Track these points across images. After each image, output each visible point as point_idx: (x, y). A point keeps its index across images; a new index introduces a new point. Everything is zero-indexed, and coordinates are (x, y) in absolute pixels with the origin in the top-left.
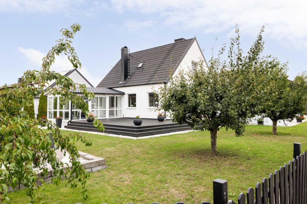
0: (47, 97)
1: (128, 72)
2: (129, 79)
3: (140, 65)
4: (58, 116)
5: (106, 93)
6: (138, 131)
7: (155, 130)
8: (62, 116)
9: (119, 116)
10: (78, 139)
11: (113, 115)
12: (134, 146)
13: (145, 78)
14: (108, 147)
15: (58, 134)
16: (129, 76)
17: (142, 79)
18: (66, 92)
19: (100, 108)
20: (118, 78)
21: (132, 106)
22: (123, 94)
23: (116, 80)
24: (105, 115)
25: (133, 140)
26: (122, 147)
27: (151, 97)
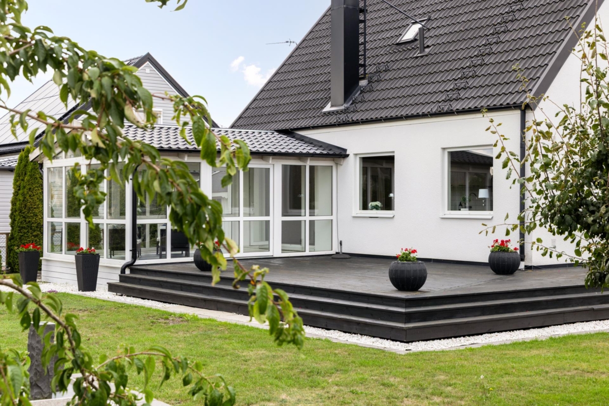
0: (41, 165)
1: (361, 62)
2: (362, 92)
3: (411, 32)
4: (84, 244)
5: (269, 150)
6: (408, 317)
7: (483, 314)
8: (99, 242)
9: (321, 249)
10: (167, 377)
11: (299, 242)
12: (401, 387)
13: (431, 88)
14: (291, 386)
15: (73, 350)
16: (363, 78)
17: (420, 90)
18: (108, 135)
19: (245, 215)
20: (317, 87)
21: (376, 208)
22: (339, 155)
23: (310, 97)
24: (266, 243)
25: (393, 356)
26: (352, 392)
27: (456, 170)
